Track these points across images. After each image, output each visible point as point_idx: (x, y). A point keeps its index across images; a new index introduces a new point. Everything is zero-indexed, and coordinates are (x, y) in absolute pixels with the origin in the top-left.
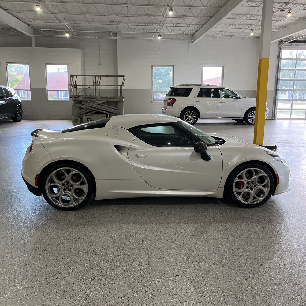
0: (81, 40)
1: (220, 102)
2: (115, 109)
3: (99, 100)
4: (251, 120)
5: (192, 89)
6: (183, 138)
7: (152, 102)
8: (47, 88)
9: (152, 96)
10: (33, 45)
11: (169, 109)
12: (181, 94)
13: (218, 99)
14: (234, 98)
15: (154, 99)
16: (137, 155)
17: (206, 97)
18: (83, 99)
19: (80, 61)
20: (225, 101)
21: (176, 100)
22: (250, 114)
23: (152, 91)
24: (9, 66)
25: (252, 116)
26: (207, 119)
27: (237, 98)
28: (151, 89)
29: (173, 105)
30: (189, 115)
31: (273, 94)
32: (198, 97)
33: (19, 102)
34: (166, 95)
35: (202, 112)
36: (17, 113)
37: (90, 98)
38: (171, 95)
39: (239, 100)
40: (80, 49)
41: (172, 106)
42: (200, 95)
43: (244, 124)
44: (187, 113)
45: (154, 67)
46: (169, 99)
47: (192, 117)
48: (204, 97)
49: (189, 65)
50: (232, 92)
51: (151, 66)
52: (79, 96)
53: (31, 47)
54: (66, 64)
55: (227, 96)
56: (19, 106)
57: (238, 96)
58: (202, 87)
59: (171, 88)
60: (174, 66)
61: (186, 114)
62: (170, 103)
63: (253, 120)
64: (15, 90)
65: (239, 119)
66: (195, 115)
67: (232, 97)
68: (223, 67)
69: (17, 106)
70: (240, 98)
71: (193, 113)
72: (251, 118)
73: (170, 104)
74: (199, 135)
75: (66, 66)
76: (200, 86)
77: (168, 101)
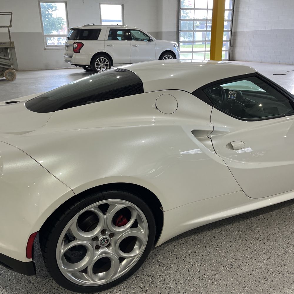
1: (133, 46)
2: (4, 59)
7: (45, 49)
9: (44, 41)
11: (76, 56)
15: (46, 44)
20: (138, 44)
21: (83, 44)
23: (43, 34)
28: (41, 32)
29: (81, 51)
30: (101, 62)
31: (176, 36)
32: (108, 40)
34: (68, 38)
35: (115, 58)
38: (76, 39)
39: (152, 42)
41: (80, 53)
44: (98, 60)
45: (41, 3)
46: (74, 43)
47: (104, 65)
49: (84, 2)
50: (144, 34)
58: (112, 27)
60: (66, 2)
61: (97, 62)
62: (76, 48)
66: (107, 62)
67: (142, 40)
68: (123, 5)
70: (153, 40)
71: (105, 60)
73: (77, 50)
76: (108, 27)
77: (74, 46)
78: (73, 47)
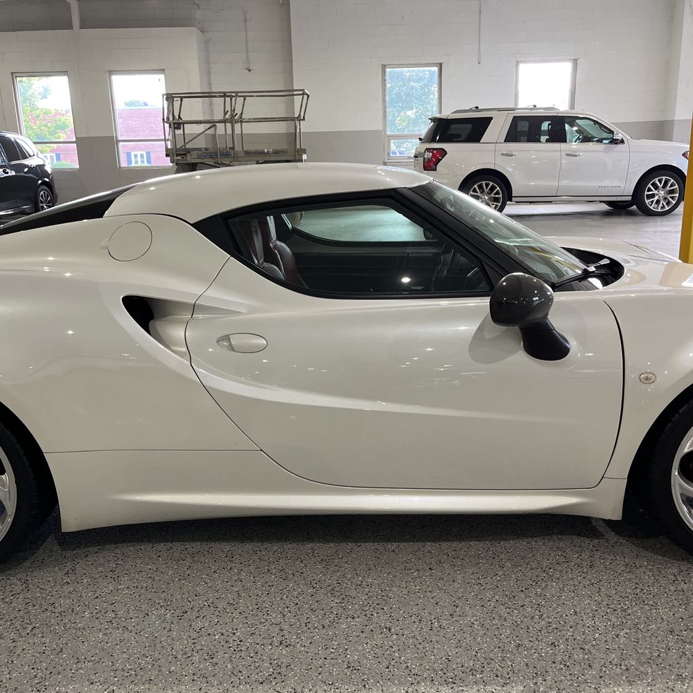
0: (198, 5)
1: (567, 155)
3: (240, 159)
4: (652, 202)
5: (489, 120)
6: (449, 257)
8: (116, 137)
9: (384, 147)
10: (76, 22)
12: (459, 136)
13: (563, 145)
14: (607, 142)
15: (389, 154)
16: (227, 338)
17: (529, 141)
18: (199, 157)
19: (197, 62)
20: (581, 151)
21: (445, 153)
22: (650, 185)
23: (385, 133)
24: (21, 81)
25: (656, 192)
26: (531, 202)
27: (614, 142)
28: (381, 129)
29: (438, 167)
32: (505, 141)
33: (46, 174)
34: (420, 140)
35: (519, 184)
36: (42, 202)
37: (217, 155)
38: (433, 140)
39: (621, 146)
40: (194, 28)
41: (436, 170)
42: (513, 135)
43: (632, 214)
44: (476, 186)
45: (388, 70)
46: (427, 149)
47: (490, 199)
48: (524, 142)
49: (481, 61)
50: (601, 125)
51: (380, 66)
52: (188, 151)
53: (71, 27)
54: (162, 71)
55: (586, 139)
56: (44, 183)
57: (619, 137)
58: (518, 113)
59: (433, 120)
60: (441, 64)
61: (475, 191)
62: (430, 161)
63: (658, 202)
64: (35, 143)
65: (619, 199)
66: (497, 193)
67: (600, 141)
68: (575, 62)
69: (40, 182)
70: (622, 141)
71: (493, 188)
72: (653, 196)
73: (431, 165)
74: (511, 243)
75: (162, 77)
76: (510, 112)
77: (426, 157)
78: (424, 158)
